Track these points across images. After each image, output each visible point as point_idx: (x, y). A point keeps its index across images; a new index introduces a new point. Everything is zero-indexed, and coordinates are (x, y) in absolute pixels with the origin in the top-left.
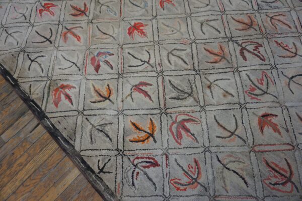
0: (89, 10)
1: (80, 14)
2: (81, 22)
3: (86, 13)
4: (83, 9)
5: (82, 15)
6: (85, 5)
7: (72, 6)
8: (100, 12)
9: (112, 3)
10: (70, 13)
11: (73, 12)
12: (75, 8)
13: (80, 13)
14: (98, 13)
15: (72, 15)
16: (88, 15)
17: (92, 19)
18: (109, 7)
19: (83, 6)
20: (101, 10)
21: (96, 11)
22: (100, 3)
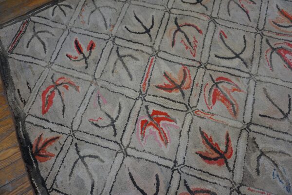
0: (234, 155)
1: (215, 159)
2: (216, 180)
3: (229, 160)
4: (223, 148)
5: (220, 165)
6: (228, 140)
7: (202, 133)
8: (258, 171)
9: (284, 158)
10: (198, 150)
11: (204, 148)
12: (207, 141)
13: (216, 155)
14: (254, 173)
15: (201, 155)
16: (231, 166)
17: (241, 185)
18: (276, 165)
19: (224, 141)
20: (261, 168)
21: (249, 164)
22: (257, 146)
